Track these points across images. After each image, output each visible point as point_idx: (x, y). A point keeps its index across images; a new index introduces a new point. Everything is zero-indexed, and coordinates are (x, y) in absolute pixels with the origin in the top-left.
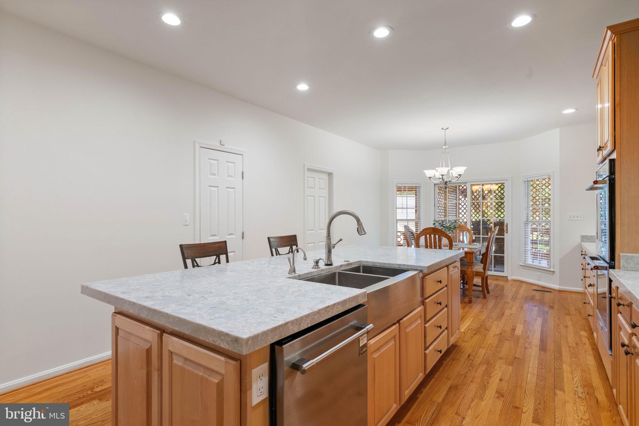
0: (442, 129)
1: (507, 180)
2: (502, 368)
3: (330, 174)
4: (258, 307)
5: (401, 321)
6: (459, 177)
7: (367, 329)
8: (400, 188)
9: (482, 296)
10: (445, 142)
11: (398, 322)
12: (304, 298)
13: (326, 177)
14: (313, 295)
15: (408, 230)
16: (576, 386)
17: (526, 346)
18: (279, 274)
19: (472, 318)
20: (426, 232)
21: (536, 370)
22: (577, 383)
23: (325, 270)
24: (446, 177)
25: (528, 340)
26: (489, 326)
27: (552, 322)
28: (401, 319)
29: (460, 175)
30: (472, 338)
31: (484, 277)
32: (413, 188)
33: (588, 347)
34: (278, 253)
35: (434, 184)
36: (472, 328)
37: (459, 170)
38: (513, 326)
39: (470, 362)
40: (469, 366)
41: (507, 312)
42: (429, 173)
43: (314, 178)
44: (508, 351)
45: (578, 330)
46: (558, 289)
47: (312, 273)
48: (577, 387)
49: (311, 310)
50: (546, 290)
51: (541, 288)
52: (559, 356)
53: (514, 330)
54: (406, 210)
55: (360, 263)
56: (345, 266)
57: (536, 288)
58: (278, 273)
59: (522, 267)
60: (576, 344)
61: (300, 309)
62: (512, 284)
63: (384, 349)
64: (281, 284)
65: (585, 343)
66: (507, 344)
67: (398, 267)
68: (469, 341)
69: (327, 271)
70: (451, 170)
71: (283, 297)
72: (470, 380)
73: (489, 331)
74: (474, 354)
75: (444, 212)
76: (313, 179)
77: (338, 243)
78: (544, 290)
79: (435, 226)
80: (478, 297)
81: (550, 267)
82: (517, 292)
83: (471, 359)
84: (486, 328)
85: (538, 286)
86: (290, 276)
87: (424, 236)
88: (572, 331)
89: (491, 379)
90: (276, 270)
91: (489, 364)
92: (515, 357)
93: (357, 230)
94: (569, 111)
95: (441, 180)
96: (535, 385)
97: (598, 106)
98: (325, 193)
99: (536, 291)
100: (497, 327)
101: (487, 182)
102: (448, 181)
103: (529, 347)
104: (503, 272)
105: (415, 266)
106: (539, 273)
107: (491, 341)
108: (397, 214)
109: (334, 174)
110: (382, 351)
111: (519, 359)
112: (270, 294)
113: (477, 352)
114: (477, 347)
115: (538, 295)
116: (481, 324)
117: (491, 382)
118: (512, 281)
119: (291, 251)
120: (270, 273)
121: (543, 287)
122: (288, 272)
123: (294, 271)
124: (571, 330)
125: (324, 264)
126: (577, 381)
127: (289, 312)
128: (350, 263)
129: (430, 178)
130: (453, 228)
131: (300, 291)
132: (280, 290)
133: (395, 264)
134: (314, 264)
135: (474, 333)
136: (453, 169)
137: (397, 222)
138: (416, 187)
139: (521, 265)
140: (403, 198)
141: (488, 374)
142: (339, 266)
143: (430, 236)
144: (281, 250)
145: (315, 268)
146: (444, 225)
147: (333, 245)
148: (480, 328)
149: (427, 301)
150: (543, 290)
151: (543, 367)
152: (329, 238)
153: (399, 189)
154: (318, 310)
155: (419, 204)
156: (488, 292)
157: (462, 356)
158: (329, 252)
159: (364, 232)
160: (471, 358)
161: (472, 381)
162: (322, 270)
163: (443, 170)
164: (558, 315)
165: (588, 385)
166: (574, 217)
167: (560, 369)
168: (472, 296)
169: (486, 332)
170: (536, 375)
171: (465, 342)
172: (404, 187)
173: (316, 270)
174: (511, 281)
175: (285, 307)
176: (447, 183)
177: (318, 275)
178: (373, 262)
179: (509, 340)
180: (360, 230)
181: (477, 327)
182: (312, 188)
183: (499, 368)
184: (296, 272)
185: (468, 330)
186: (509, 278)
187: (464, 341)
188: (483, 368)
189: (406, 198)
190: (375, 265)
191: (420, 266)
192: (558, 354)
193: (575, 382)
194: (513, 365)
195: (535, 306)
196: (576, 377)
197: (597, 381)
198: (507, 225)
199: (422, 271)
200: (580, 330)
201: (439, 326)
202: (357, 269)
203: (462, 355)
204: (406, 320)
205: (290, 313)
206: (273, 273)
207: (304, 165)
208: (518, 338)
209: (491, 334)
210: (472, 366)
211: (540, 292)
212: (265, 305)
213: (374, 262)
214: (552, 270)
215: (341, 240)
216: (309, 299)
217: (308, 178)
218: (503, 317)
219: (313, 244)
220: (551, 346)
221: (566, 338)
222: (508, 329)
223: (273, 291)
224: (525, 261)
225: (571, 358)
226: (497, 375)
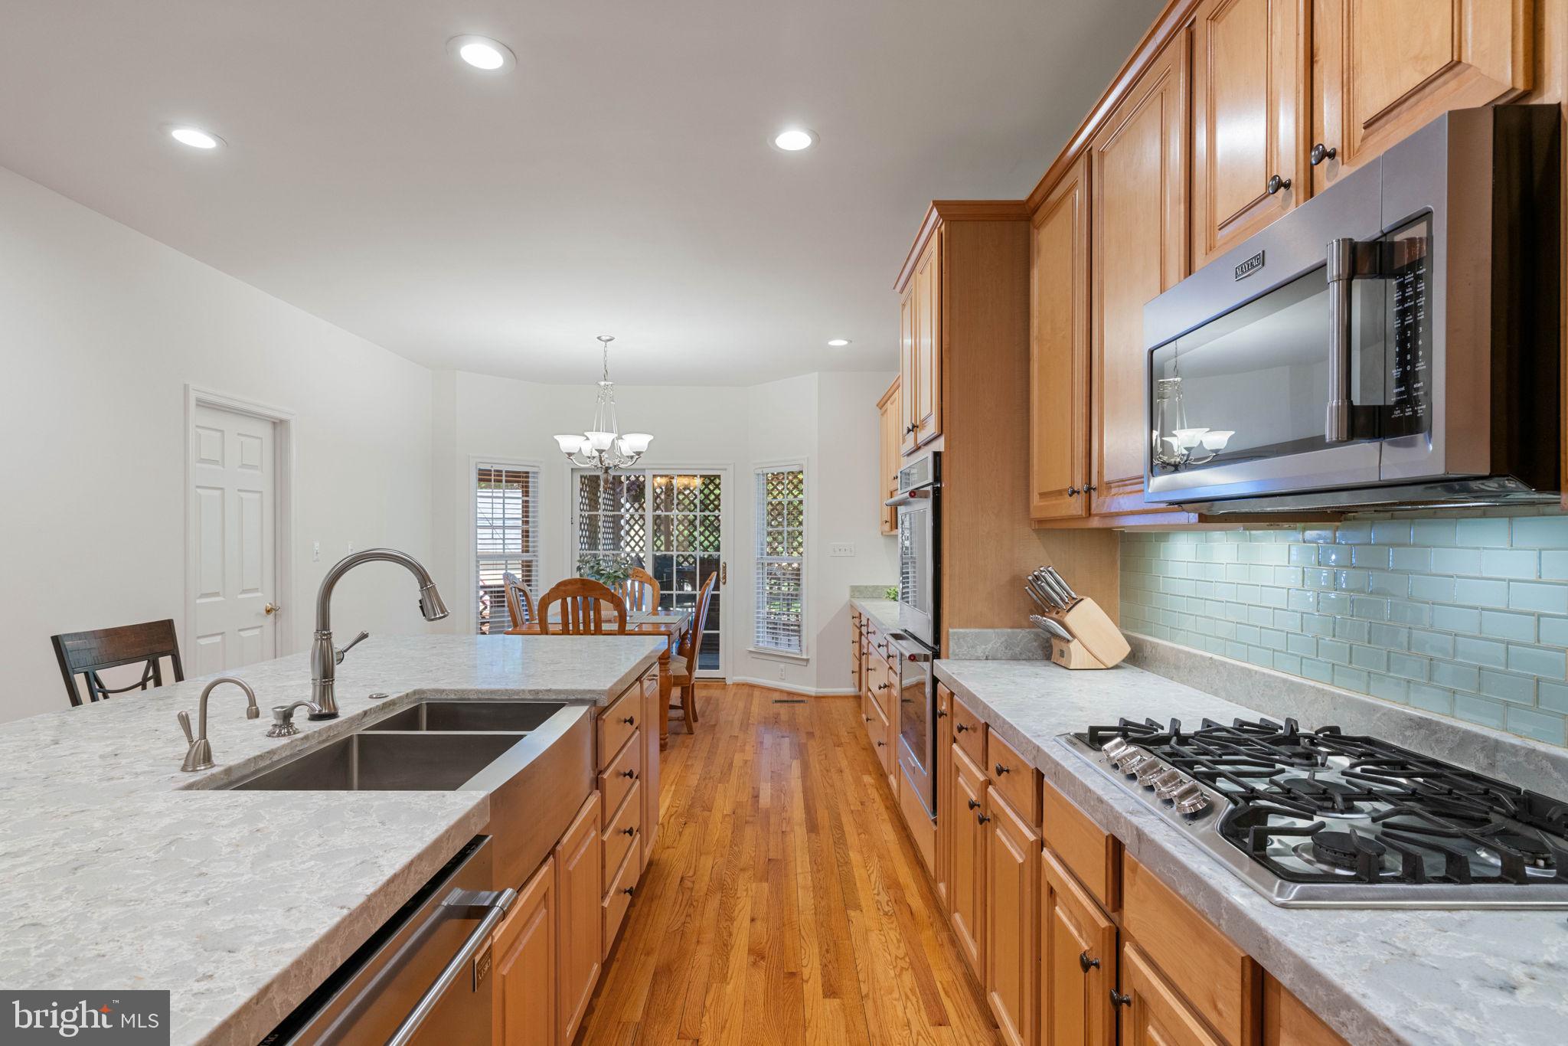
0: (599, 338)
1: (725, 470)
2: (750, 892)
3: (279, 425)
4: (104, 948)
5: (559, 848)
6: (637, 457)
7: (501, 908)
8: (485, 475)
9: (685, 730)
10: (604, 371)
11: (552, 852)
12: (288, 862)
13: (265, 431)
14: (319, 845)
15: (512, 585)
16: (876, 892)
17: (784, 830)
18: (141, 778)
19: (673, 787)
20: (565, 592)
21: (810, 878)
22: (877, 884)
23: (317, 735)
24: (606, 456)
25: (784, 815)
26: (709, 799)
27: (817, 766)
28: (558, 842)
29: (639, 453)
30: (680, 834)
31: (689, 687)
32: (519, 477)
33: (878, 806)
34: (97, 690)
35: (572, 469)
36: (677, 811)
37: (635, 442)
38: (753, 788)
39: (686, 896)
40: (686, 906)
41: (738, 759)
42: (568, 443)
43: (222, 431)
44: (754, 849)
45: (860, 774)
46: (814, 694)
47: (272, 752)
48: (878, 894)
49: (342, 908)
50: (796, 698)
51: (786, 694)
52: (840, 841)
53: (756, 797)
54: (501, 531)
55: (417, 696)
56: (375, 712)
57: (777, 696)
58: (137, 774)
59: (753, 655)
60: (862, 804)
61: (294, 911)
62: (735, 694)
63: (524, 942)
64: (167, 821)
65: (873, 799)
66: (749, 832)
67: (531, 697)
68: (675, 845)
69: (321, 739)
70: (619, 441)
71: (202, 874)
72: (694, 940)
73: (711, 811)
74: (691, 873)
75: (589, 536)
76: (219, 434)
77: (351, 647)
78: (792, 699)
79: (581, 575)
80: (677, 734)
81: (801, 651)
82: (747, 713)
83: (688, 888)
84: (704, 805)
85: (781, 691)
86: (192, 780)
87: (560, 600)
88: (850, 778)
89: (735, 922)
90: (124, 762)
91: (723, 888)
92: (769, 860)
93: (421, 607)
94: (839, 342)
95: (596, 462)
96: (813, 912)
97: (905, 341)
98: (262, 479)
99: (779, 704)
100: (725, 796)
101: (687, 471)
102: (611, 466)
103: (788, 829)
104: (717, 667)
105: (576, 691)
106: (782, 666)
107: (718, 832)
108: (479, 541)
109: (293, 426)
110: (521, 948)
111: (777, 860)
112: (138, 872)
113: (696, 866)
114: (694, 855)
115: (783, 711)
116: (693, 798)
117: (735, 932)
118: (735, 687)
119: (151, 674)
120: (100, 780)
121: (789, 693)
122: (183, 762)
123: (207, 758)
124: (848, 775)
125: (308, 716)
126: (876, 882)
127: (256, 939)
128: (391, 701)
129: (570, 454)
130: (622, 577)
131: (259, 834)
132: (173, 848)
133: (523, 691)
134: (275, 722)
135: (682, 820)
136: (623, 437)
137: (478, 562)
138: (528, 473)
139: (751, 652)
140: (495, 500)
141: (726, 913)
142: (358, 715)
143: (574, 598)
144: (109, 677)
145: (280, 735)
146: (603, 570)
147: (338, 653)
148: (691, 806)
149: (605, 776)
150: (790, 699)
151: (820, 868)
152: (324, 635)
153: (485, 477)
154: (364, 903)
155: (534, 517)
156: (696, 720)
157: (668, 885)
158: (326, 676)
159: (443, 612)
160: (689, 884)
161: (698, 941)
162: (306, 738)
163: (604, 439)
164: (823, 750)
165: (893, 885)
166: (840, 550)
167: (847, 862)
168: (666, 734)
169: (706, 813)
170: (811, 889)
171: (668, 848)
172: (496, 473)
173: (284, 741)
174: (731, 686)
175: (229, 918)
176: (609, 471)
177: (292, 756)
178: (457, 691)
179: (752, 822)
180: (429, 604)
181: (687, 807)
182: (215, 462)
183: (745, 893)
184: (214, 759)
185: (670, 819)
186: (729, 682)
187: (666, 845)
188: (714, 903)
189: (501, 501)
190: (465, 699)
191: (590, 691)
192: (838, 832)
193: (873, 883)
194: (769, 878)
195: (783, 737)
196: (873, 872)
197: (905, 873)
198: (725, 567)
199: (595, 702)
200: (862, 774)
201: (627, 830)
202: (409, 719)
203: (668, 881)
204: (568, 841)
205: (260, 944)
206: (112, 779)
207: (186, 387)
208: (767, 814)
209: (717, 816)
210: (692, 904)
211: (786, 704)
212: (135, 931)
213: (463, 691)
214: (804, 657)
215: (364, 636)
216: (312, 863)
217: (199, 430)
218: (733, 771)
219: (218, 639)
220: (823, 816)
221: (845, 794)
222: (745, 797)
223: (149, 858)
224: (758, 642)
225: (859, 834)
226: (744, 909)
